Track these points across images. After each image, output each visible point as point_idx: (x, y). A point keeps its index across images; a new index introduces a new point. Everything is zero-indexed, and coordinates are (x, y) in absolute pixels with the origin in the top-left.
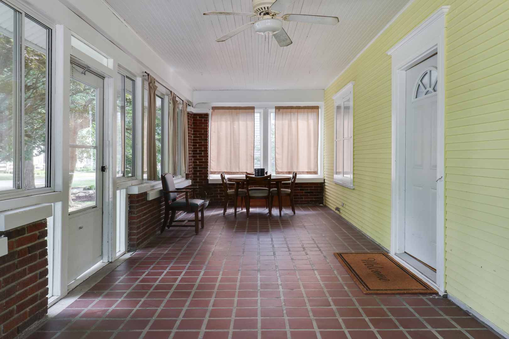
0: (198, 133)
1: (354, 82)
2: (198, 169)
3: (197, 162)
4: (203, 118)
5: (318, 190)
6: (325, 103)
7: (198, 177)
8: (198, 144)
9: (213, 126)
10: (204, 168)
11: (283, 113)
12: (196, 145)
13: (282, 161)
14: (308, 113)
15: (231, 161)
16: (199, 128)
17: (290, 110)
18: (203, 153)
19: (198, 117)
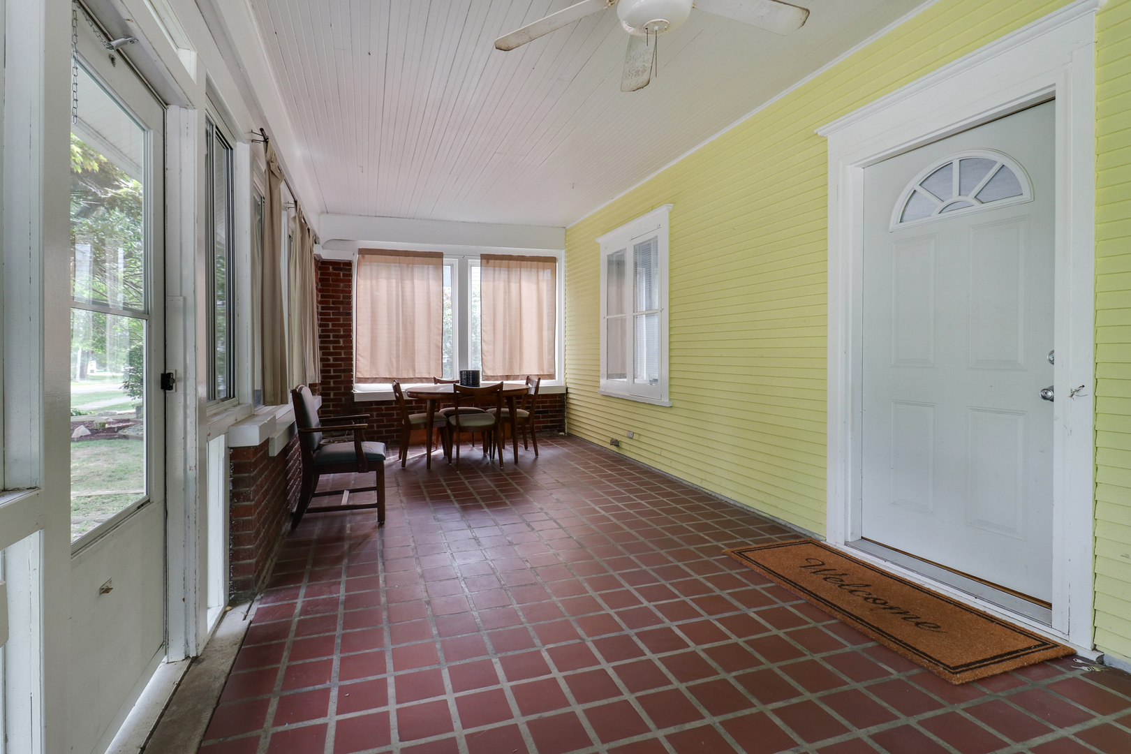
0: (331, 300)
1: (672, 205)
2: (332, 374)
3: (329, 360)
4: (341, 271)
5: (555, 407)
6: (566, 252)
7: (333, 389)
8: (330, 323)
9: (361, 287)
10: (344, 371)
11: (494, 267)
12: (328, 325)
13: (494, 356)
14: (538, 268)
15: (398, 357)
16: (334, 291)
17: (507, 261)
18: (341, 340)
19: (331, 267)
